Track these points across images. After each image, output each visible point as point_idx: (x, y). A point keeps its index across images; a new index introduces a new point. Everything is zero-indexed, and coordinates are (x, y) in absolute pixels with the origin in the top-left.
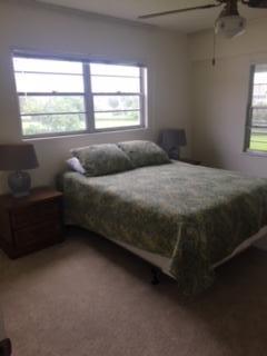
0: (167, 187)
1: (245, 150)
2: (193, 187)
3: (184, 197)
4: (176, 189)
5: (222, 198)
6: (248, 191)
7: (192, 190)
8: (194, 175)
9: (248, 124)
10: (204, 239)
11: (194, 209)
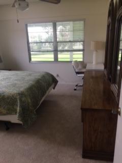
0: (3, 83)
1: (30, 62)
2: (16, 80)
3: (14, 85)
4: (8, 83)
5: (31, 82)
6: (39, 77)
7: (16, 82)
8: (13, 75)
9: (29, 50)
10: (30, 101)
11: (22, 89)
